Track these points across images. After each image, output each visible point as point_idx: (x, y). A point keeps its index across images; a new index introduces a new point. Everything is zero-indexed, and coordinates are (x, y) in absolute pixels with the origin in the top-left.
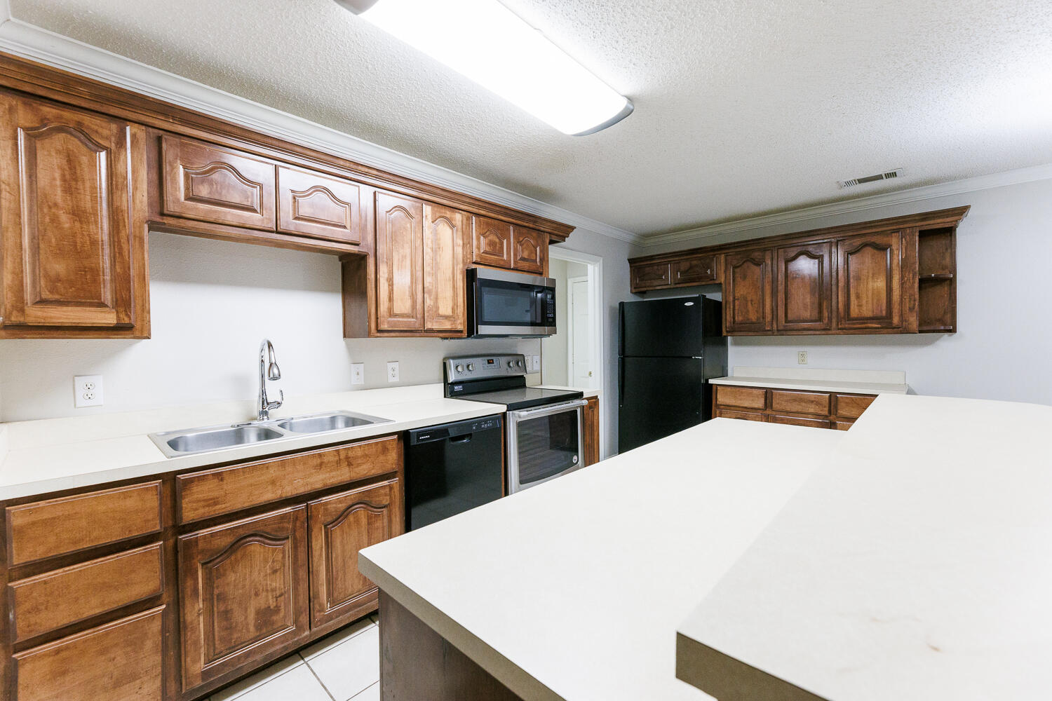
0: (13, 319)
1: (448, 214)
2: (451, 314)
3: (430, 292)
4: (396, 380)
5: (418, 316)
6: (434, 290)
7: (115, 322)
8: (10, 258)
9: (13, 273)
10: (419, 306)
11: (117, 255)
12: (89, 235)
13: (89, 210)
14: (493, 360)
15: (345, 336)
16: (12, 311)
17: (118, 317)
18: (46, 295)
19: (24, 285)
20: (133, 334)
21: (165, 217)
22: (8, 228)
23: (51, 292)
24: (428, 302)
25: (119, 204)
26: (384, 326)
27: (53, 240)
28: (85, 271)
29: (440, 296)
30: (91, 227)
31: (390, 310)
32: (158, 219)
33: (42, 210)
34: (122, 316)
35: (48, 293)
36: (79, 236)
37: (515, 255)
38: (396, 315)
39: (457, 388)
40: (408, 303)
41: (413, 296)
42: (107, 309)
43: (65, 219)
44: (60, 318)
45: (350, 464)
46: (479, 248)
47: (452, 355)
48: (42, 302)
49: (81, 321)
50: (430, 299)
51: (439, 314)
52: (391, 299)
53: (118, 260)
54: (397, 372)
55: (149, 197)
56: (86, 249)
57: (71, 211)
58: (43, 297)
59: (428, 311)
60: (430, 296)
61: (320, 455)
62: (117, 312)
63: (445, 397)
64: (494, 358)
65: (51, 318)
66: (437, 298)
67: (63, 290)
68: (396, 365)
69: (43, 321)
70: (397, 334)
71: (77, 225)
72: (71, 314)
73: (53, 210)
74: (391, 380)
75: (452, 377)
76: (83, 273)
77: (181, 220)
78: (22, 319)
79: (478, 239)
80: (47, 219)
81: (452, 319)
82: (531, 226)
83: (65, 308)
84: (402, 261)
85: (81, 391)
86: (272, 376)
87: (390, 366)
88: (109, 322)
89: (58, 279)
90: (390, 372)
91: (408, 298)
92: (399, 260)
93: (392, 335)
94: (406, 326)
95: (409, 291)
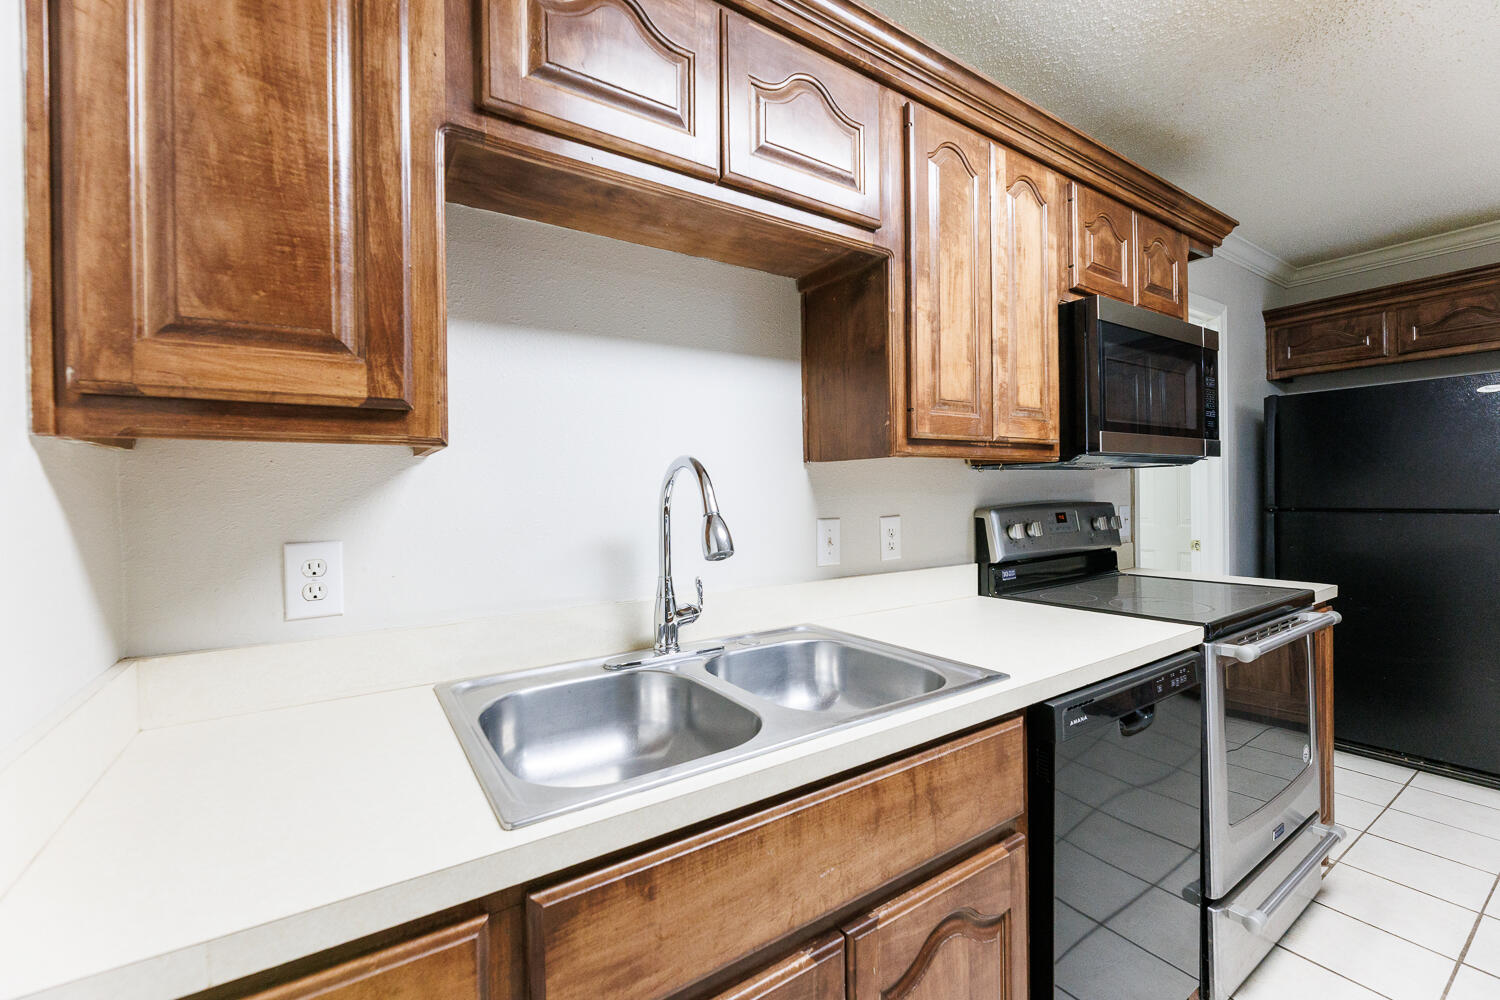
0: (101, 374)
1: (1034, 171)
2: (1038, 405)
3: (1003, 352)
4: (896, 555)
5: (983, 406)
6: (1010, 348)
7: (365, 394)
8: (95, 191)
9: (105, 236)
10: (984, 387)
11: (372, 204)
12: (303, 142)
13: (306, 71)
14: (1064, 514)
15: (808, 457)
16: (99, 351)
17: (371, 379)
18: (191, 307)
19: (134, 274)
20: (406, 431)
21: (483, 118)
22: (91, 100)
23: (205, 298)
24: (1000, 376)
25: (378, 63)
26: (924, 431)
27: (212, 149)
28: (293, 246)
29: (1020, 361)
30: (309, 118)
31: (935, 388)
32: (467, 120)
33: (184, 58)
34: (382, 377)
35: (196, 302)
36: (278, 141)
37: (1141, 278)
38: (945, 403)
39: (1008, 574)
40: (966, 376)
41: (974, 359)
42: (347, 356)
43: (242, 86)
44: (225, 377)
45: (935, 809)
46: (1083, 255)
47: (992, 503)
48: (179, 328)
49: (288, 388)
50: (1005, 369)
51: (1018, 404)
52: (935, 365)
53: (373, 219)
54: (897, 540)
55: (449, 59)
56: (296, 181)
57: (259, 69)
58: (184, 311)
59: (1002, 395)
60: (1004, 360)
61: (875, 788)
62: (370, 369)
63: (980, 594)
64: (1068, 511)
65: (203, 375)
66: (1015, 368)
67: (234, 296)
68: (894, 523)
69: (181, 382)
70: (943, 450)
71: (275, 108)
72: (256, 366)
73: (214, 60)
74: (889, 557)
75: (999, 551)
76: (287, 249)
77: (520, 131)
78: (124, 376)
79: (1082, 236)
80: (198, 86)
81: (1039, 417)
82: (1165, 215)
83: (240, 350)
84: (956, 274)
85: (297, 580)
86: (714, 550)
87: (886, 523)
88: (349, 394)
89: (222, 264)
90: (885, 539)
91: (967, 362)
92: (950, 271)
93: (935, 450)
94: (962, 430)
95: (968, 347)
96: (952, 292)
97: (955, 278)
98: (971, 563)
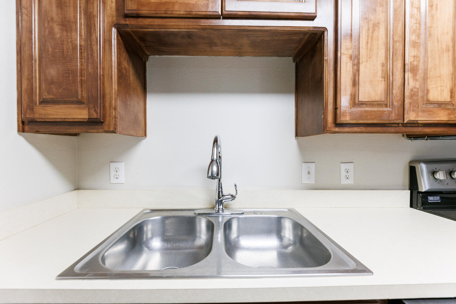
0: (28, 116)
2: (448, 99)
3: (414, 70)
4: (350, 182)
5: (395, 103)
6: (421, 66)
7: (87, 117)
8: (26, 67)
9: (28, 79)
10: (396, 91)
11: (90, 56)
12: (71, 41)
13: (72, 19)
15: (297, 135)
16: (27, 110)
17: (89, 112)
18: (46, 96)
19: (34, 89)
20: (103, 129)
21: (127, 19)
22: (25, 43)
23: (49, 93)
24: (412, 84)
25: (91, 10)
26: (346, 119)
27: (50, 50)
28: (69, 74)
29: (431, 74)
30: (73, 34)
31: (355, 96)
32: (123, 22)
33: (44, 25)
34: (92, 111)
35: (46, 94)
36: (65, 43)
38: (363, 104)
39: (431, 199)
40: (381, 87)
41: (387, 78)
42: (83, 106)
43: (57, 29)
44: (53, 115)
47: (424, 158)
48: (44, 102)
49: (68, 117)
50: (415, 80)
51: (428, 100)
52: (355, 83)
53: (90, 61)
54: (351, 174)
56: (69, 54)
57: (61, 23)
58: (44, 97)
59: (411, 96)
62: (89, 109)
63: (411, 206)
65: (48, 114)
66: (425, 79)
67: (55, 91)
68: (350, 166)
69: (44, 117)
71: (65, 33)
72: (60, 111)
73: (51, 24)
75: (425, 185)
76: (67, 75)
78: (32, 116)
80: (47, 33)
81: (450, 107)
83: (57, 106)
84: (374, 31)
85: (113, 173)
86: (210, 175)
87: (343, 167)
88: (83, 117)
89: (52, 82)
90: (343, 173)
91: (380, 79)
92: (368, 29)
93: (356, 129)
94: (376, 117)
95: (382, 70)
96: (370, 41)
97: (372, 33)
98: (406, 189)
